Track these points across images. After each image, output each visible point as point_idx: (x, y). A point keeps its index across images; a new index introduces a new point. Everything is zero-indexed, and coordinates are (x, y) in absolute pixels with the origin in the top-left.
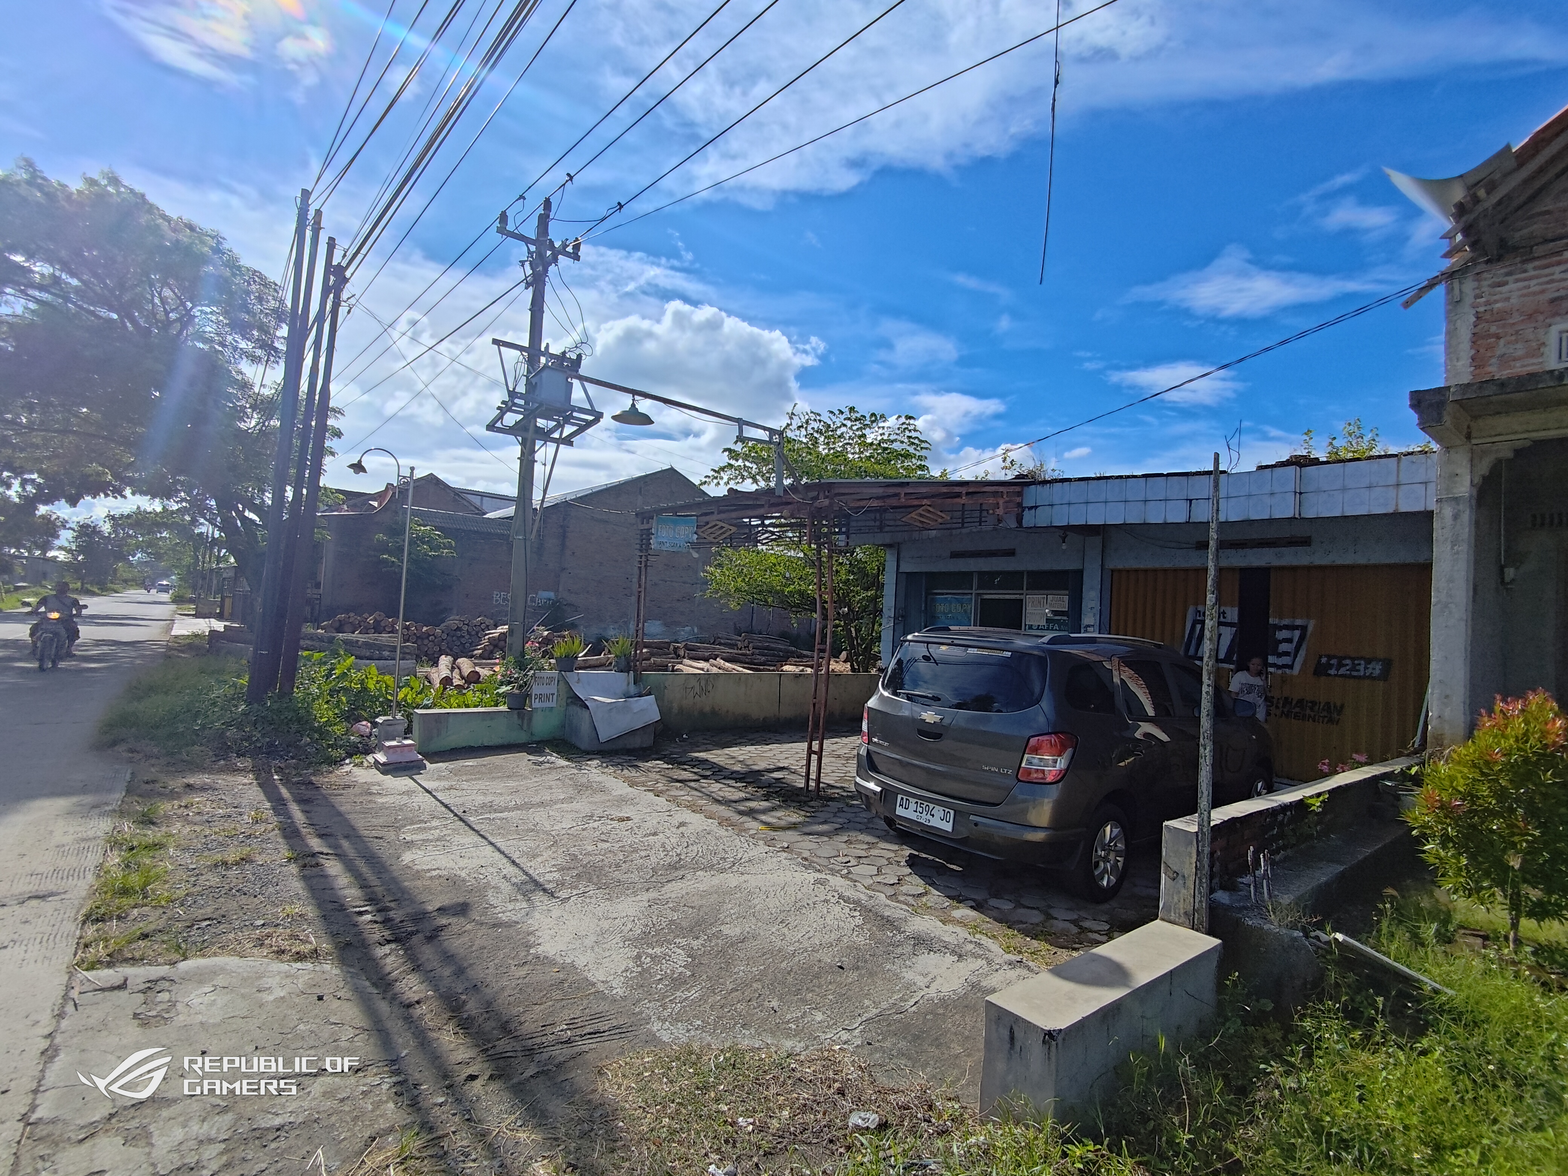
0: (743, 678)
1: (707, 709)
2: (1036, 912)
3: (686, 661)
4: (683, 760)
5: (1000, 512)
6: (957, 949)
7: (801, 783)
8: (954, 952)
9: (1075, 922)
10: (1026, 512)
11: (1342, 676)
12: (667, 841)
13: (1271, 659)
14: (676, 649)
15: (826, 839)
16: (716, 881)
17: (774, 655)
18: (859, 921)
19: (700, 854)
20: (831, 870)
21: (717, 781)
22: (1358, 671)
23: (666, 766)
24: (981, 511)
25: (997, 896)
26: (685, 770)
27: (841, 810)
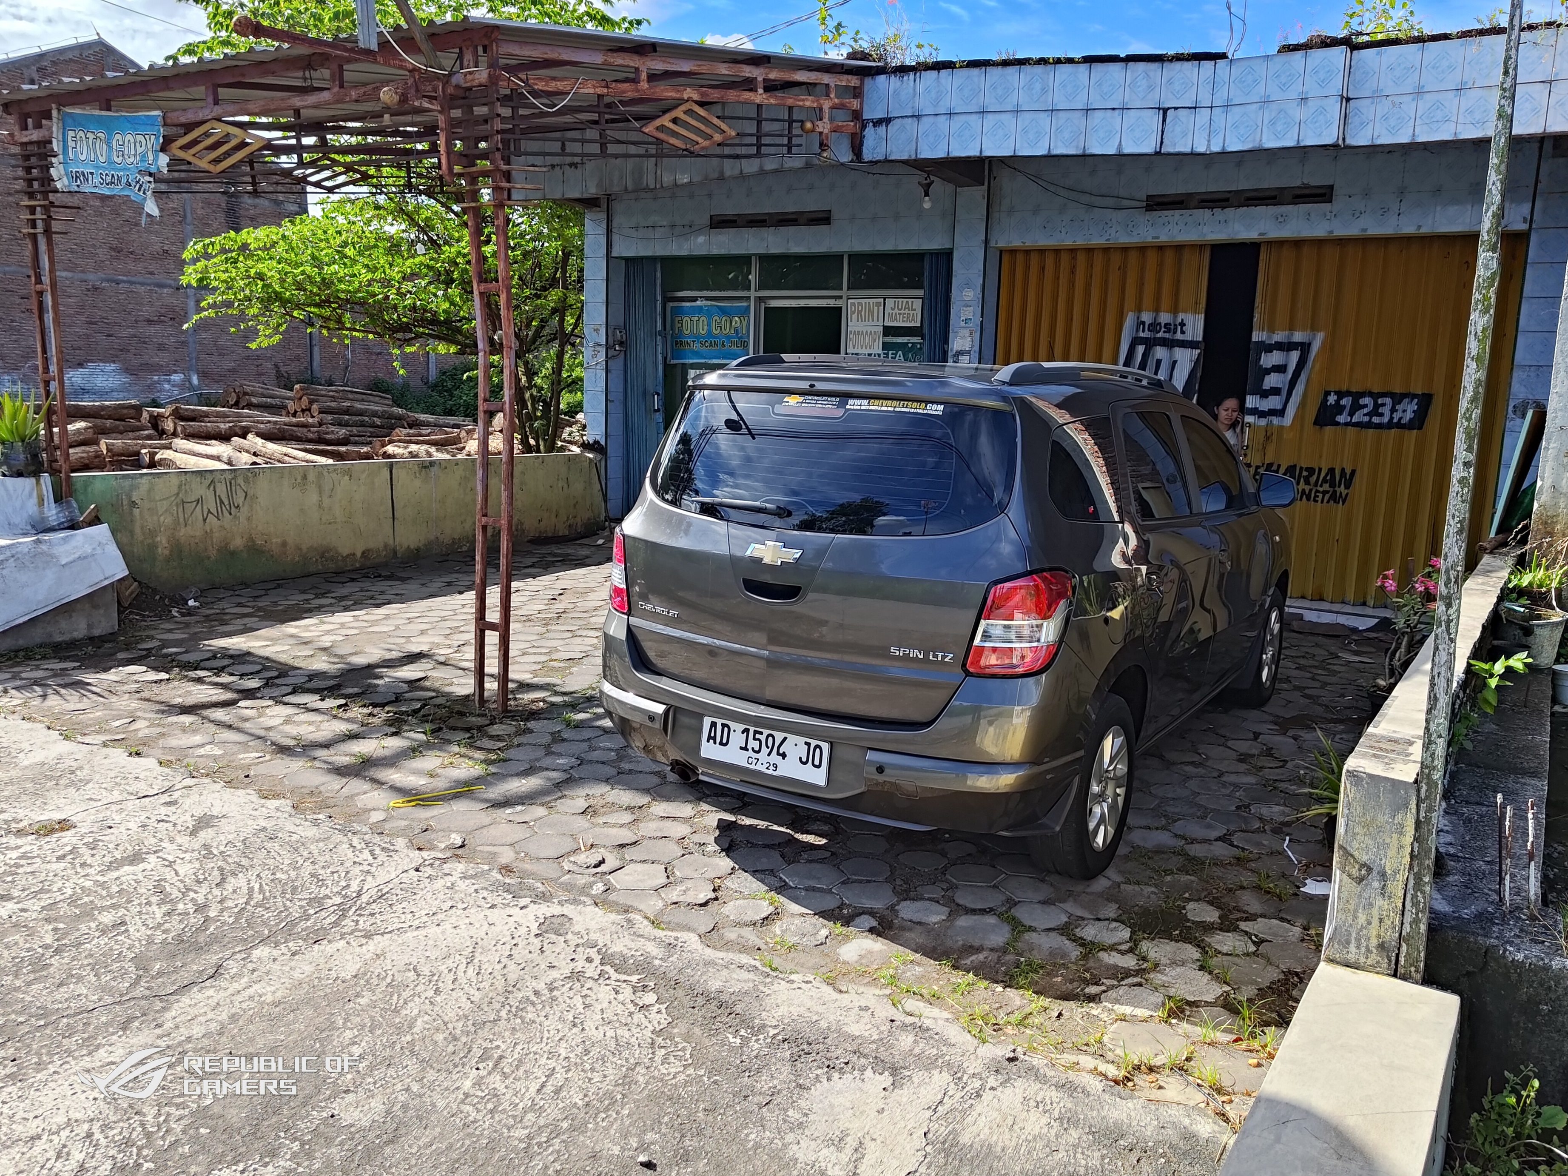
0: (311, 477)
1: (238, 543)
2: (991, 920)
3: (179, 443)
4: (192, 657)
5: (824, 126)
6: (883, 1055)
7: (464, 686)
8: (879, 1064)
9: (1065, 930)
10: (869, 131)
11: (1358, 425)
12: (169, 874)
13: (1251, 401)
14: (155, 421)
15: (540, 811)
16: (303, 968)
17: (362, 424)
18: (658, 1018)
19: (257, 897)
20: (569, 887)
21: (278, 702)
22: (1382, 415)
23: (152, 676)
24: (791, 122)
25: (907, 894)
26: (199, 680)
27: (557, 738)
